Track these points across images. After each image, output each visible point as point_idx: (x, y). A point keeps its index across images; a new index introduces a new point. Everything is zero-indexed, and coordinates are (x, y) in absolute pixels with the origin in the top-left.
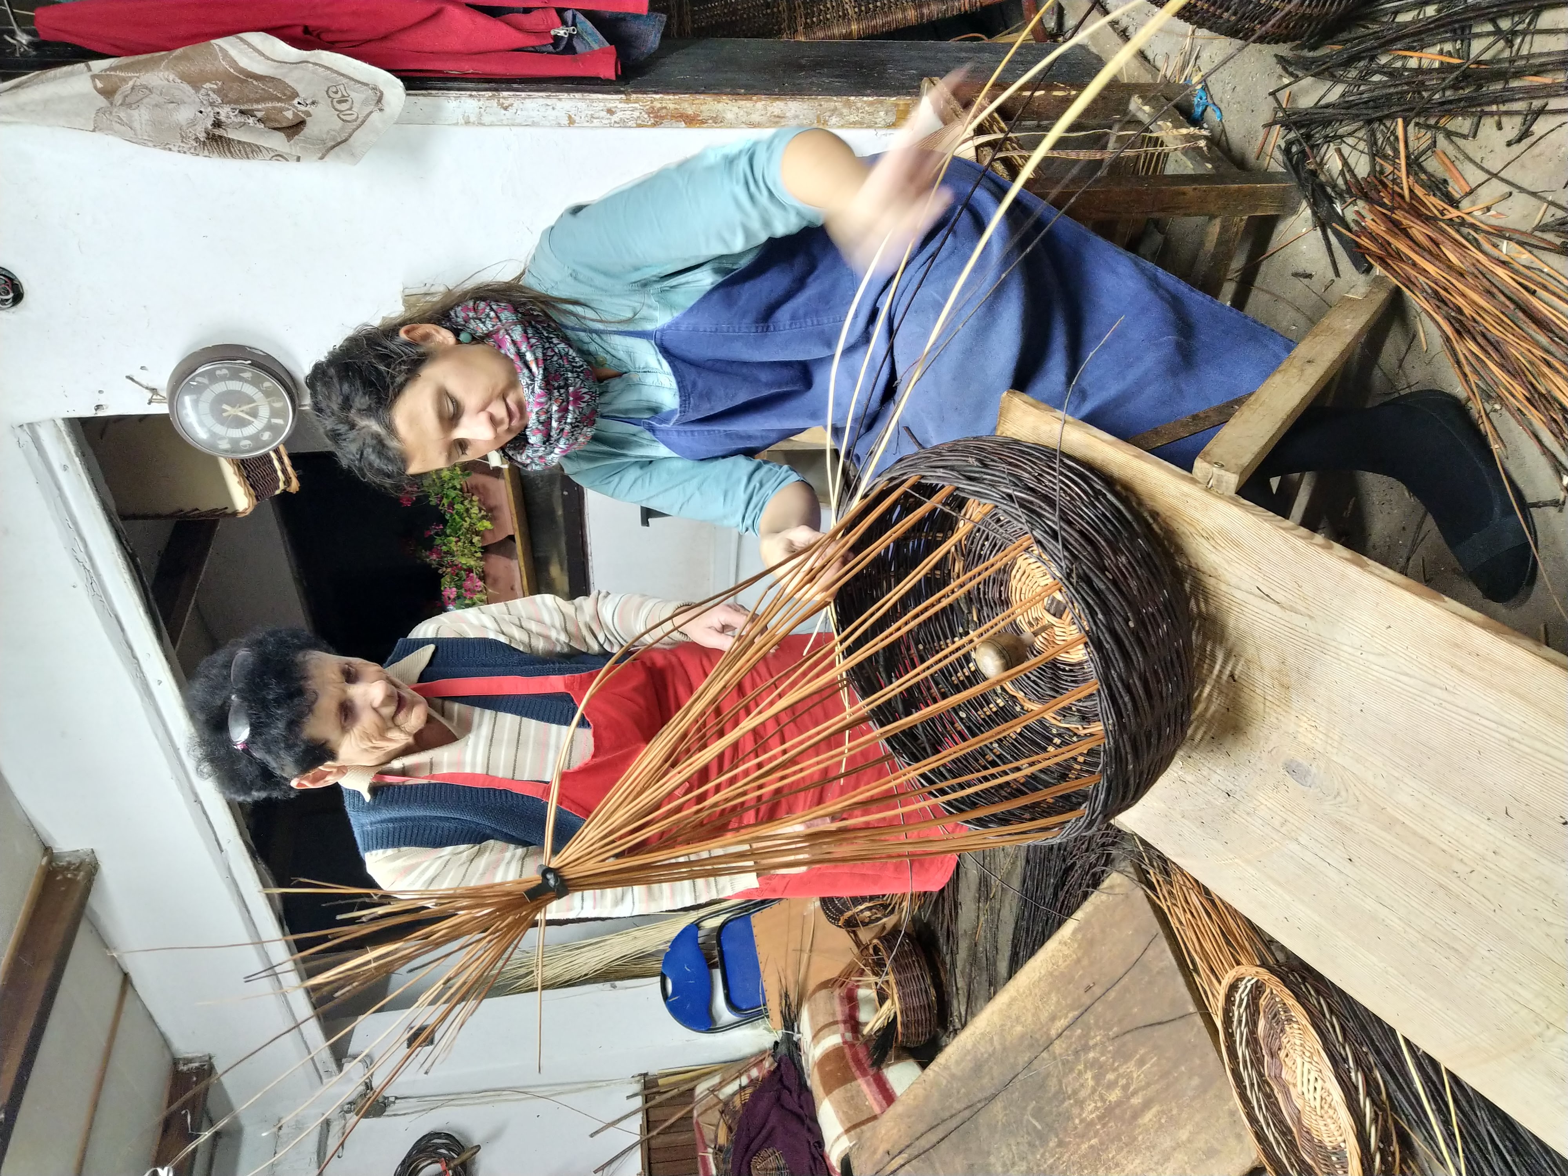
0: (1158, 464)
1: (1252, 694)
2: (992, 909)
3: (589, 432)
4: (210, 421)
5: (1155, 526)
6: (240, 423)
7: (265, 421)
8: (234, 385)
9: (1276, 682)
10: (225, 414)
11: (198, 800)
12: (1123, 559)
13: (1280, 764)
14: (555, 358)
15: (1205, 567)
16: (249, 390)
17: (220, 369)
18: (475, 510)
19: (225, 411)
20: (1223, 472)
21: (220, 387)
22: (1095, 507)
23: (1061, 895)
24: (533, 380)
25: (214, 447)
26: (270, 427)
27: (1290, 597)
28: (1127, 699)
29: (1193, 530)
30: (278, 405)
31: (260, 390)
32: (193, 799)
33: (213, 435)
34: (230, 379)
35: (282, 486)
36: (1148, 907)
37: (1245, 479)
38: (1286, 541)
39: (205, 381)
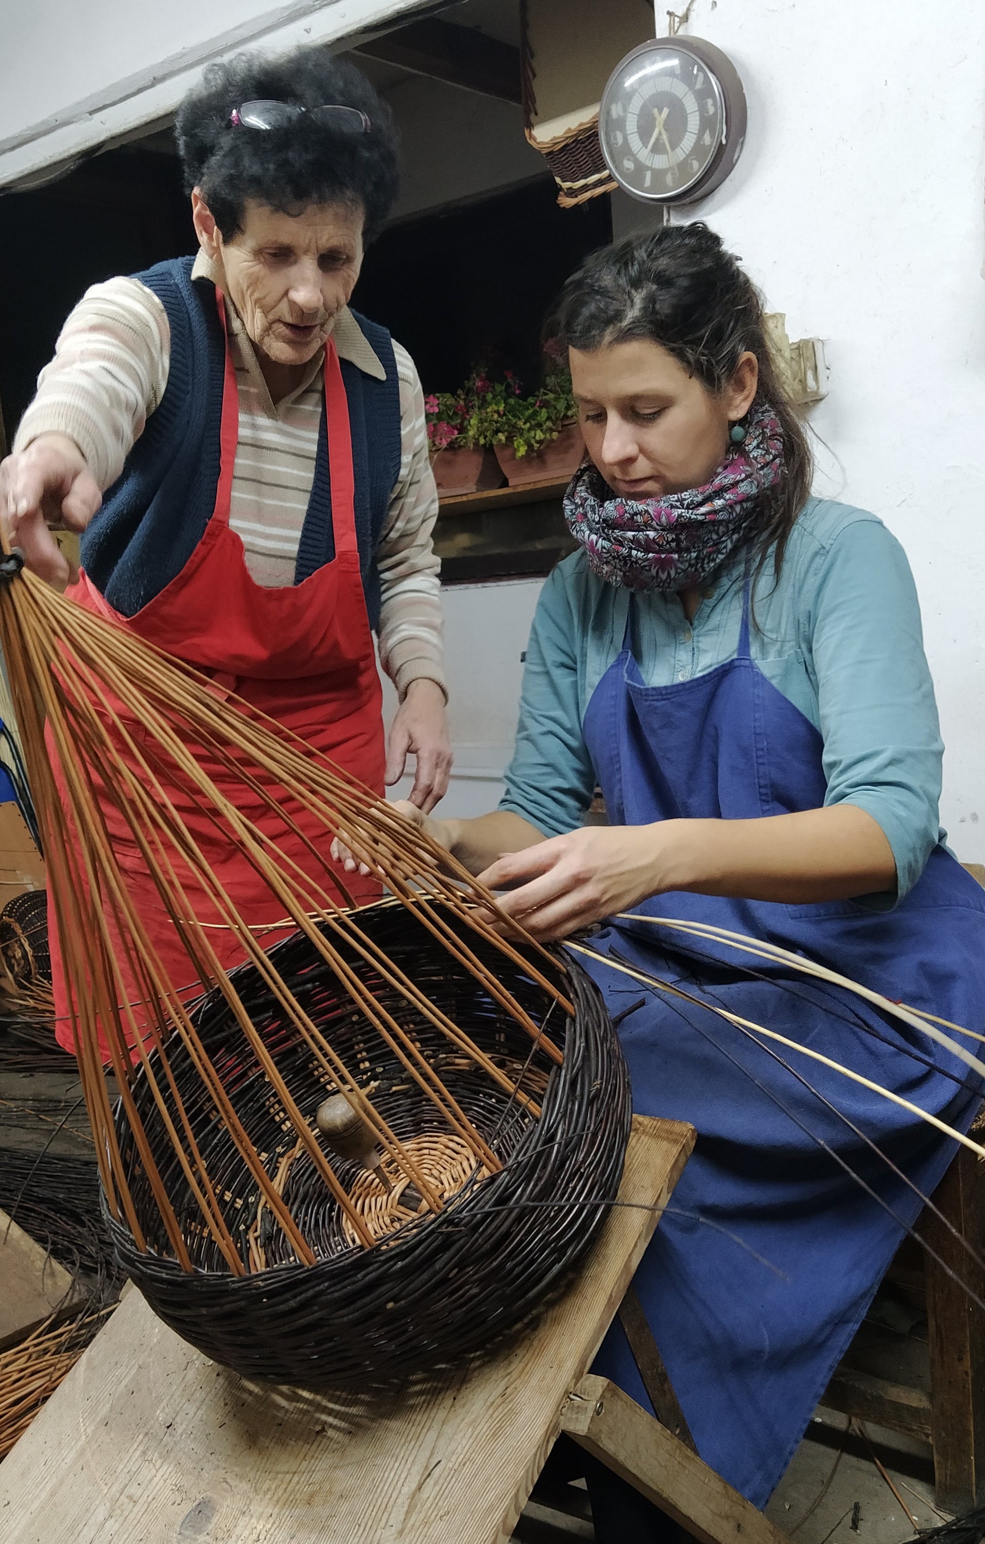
0: (601, 1327)
1: (301, 1456)
2: (26, 1117)
3: (616, 579)
4: (647, 91)
5: (518, 1326)
6: (645, 132)
7: (648, 164)
8: (694, 122)
9: (317, 1487)
10: (656, 111)
11: (156, 81)
12: (475, 1291)
13: (209, 1494)
14: (715, 537)
15: (465, 1392)
16: (688, 142)
17: (715, 104)
18: (539, 435)
19: (660, 111)
20: (590, 1413)
21: (691, 104)
22: (542, 1251)
23: (41, 1208)
24: (688, 508)
25: (613, 99)
26: (640, 169)
27: (428, 1504)
28: (292, 1303)
29: (515, 1375)
30: (669, 179)
31: (688, 156)
32: (159, 74)
33: (630, 96)
34: (702, 118)
35: (566, 185)
36: (27, 1323)
37: (582, 1443)
38: (501, 1498)
39: (699, 86)
